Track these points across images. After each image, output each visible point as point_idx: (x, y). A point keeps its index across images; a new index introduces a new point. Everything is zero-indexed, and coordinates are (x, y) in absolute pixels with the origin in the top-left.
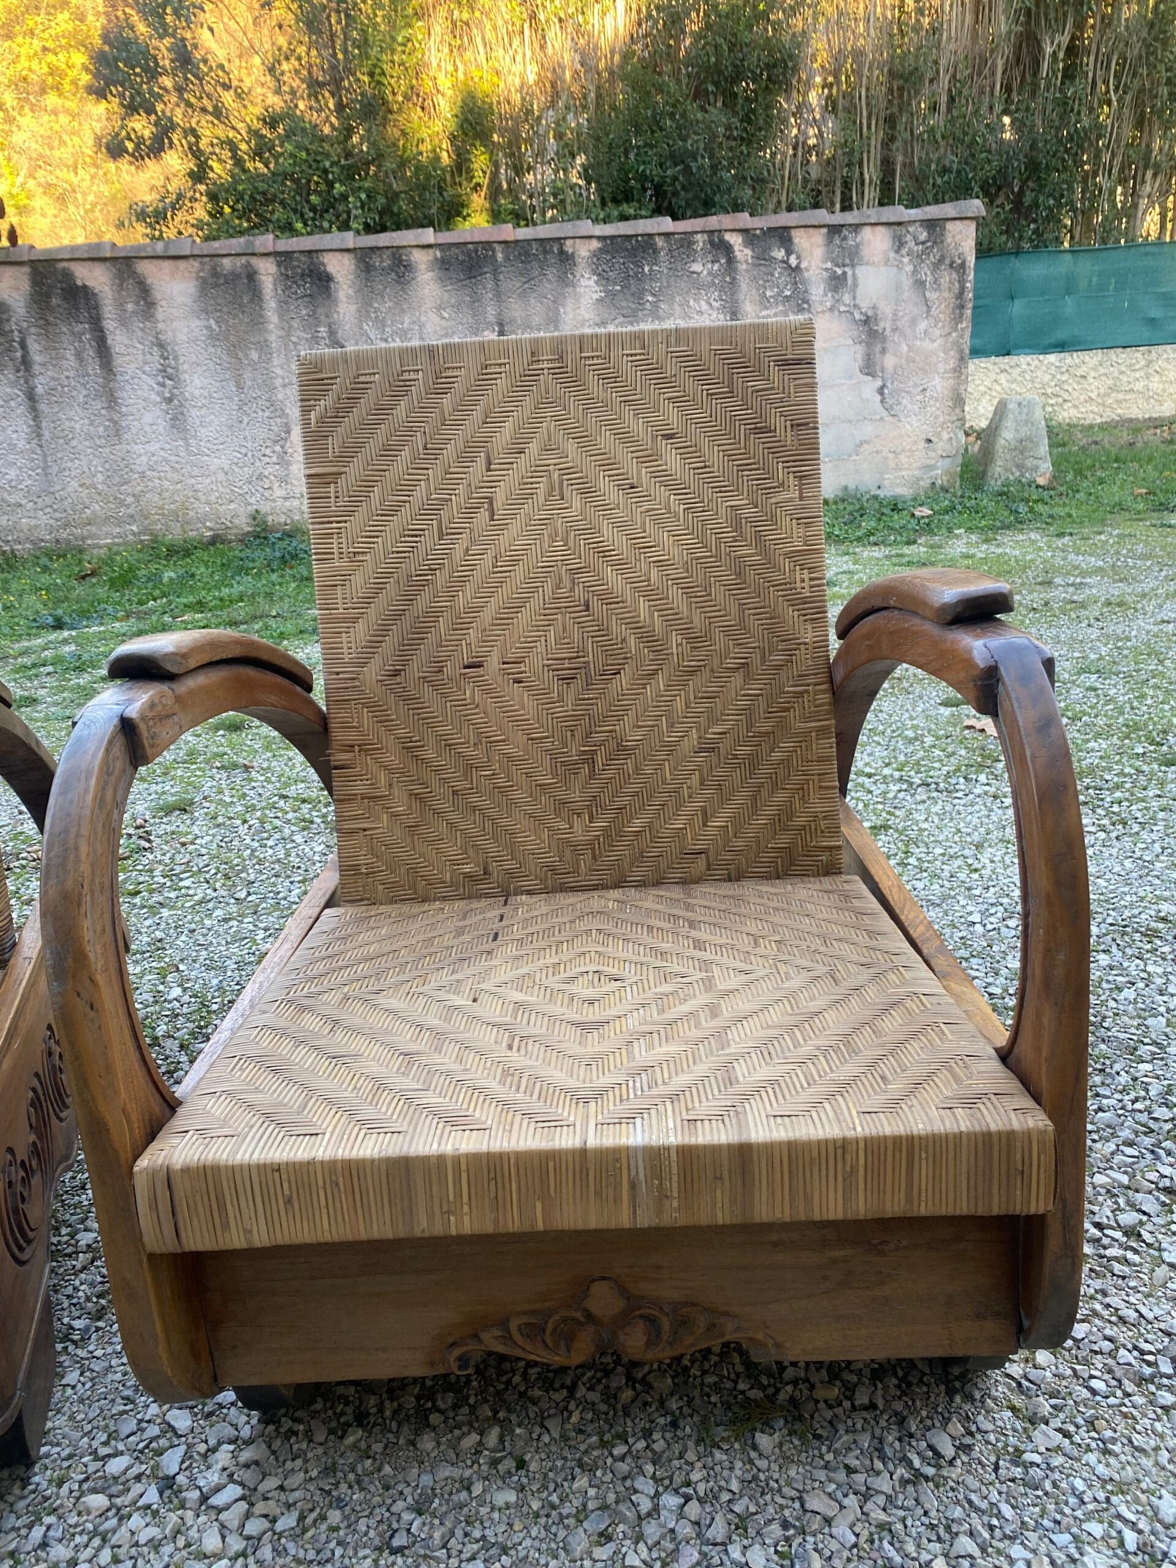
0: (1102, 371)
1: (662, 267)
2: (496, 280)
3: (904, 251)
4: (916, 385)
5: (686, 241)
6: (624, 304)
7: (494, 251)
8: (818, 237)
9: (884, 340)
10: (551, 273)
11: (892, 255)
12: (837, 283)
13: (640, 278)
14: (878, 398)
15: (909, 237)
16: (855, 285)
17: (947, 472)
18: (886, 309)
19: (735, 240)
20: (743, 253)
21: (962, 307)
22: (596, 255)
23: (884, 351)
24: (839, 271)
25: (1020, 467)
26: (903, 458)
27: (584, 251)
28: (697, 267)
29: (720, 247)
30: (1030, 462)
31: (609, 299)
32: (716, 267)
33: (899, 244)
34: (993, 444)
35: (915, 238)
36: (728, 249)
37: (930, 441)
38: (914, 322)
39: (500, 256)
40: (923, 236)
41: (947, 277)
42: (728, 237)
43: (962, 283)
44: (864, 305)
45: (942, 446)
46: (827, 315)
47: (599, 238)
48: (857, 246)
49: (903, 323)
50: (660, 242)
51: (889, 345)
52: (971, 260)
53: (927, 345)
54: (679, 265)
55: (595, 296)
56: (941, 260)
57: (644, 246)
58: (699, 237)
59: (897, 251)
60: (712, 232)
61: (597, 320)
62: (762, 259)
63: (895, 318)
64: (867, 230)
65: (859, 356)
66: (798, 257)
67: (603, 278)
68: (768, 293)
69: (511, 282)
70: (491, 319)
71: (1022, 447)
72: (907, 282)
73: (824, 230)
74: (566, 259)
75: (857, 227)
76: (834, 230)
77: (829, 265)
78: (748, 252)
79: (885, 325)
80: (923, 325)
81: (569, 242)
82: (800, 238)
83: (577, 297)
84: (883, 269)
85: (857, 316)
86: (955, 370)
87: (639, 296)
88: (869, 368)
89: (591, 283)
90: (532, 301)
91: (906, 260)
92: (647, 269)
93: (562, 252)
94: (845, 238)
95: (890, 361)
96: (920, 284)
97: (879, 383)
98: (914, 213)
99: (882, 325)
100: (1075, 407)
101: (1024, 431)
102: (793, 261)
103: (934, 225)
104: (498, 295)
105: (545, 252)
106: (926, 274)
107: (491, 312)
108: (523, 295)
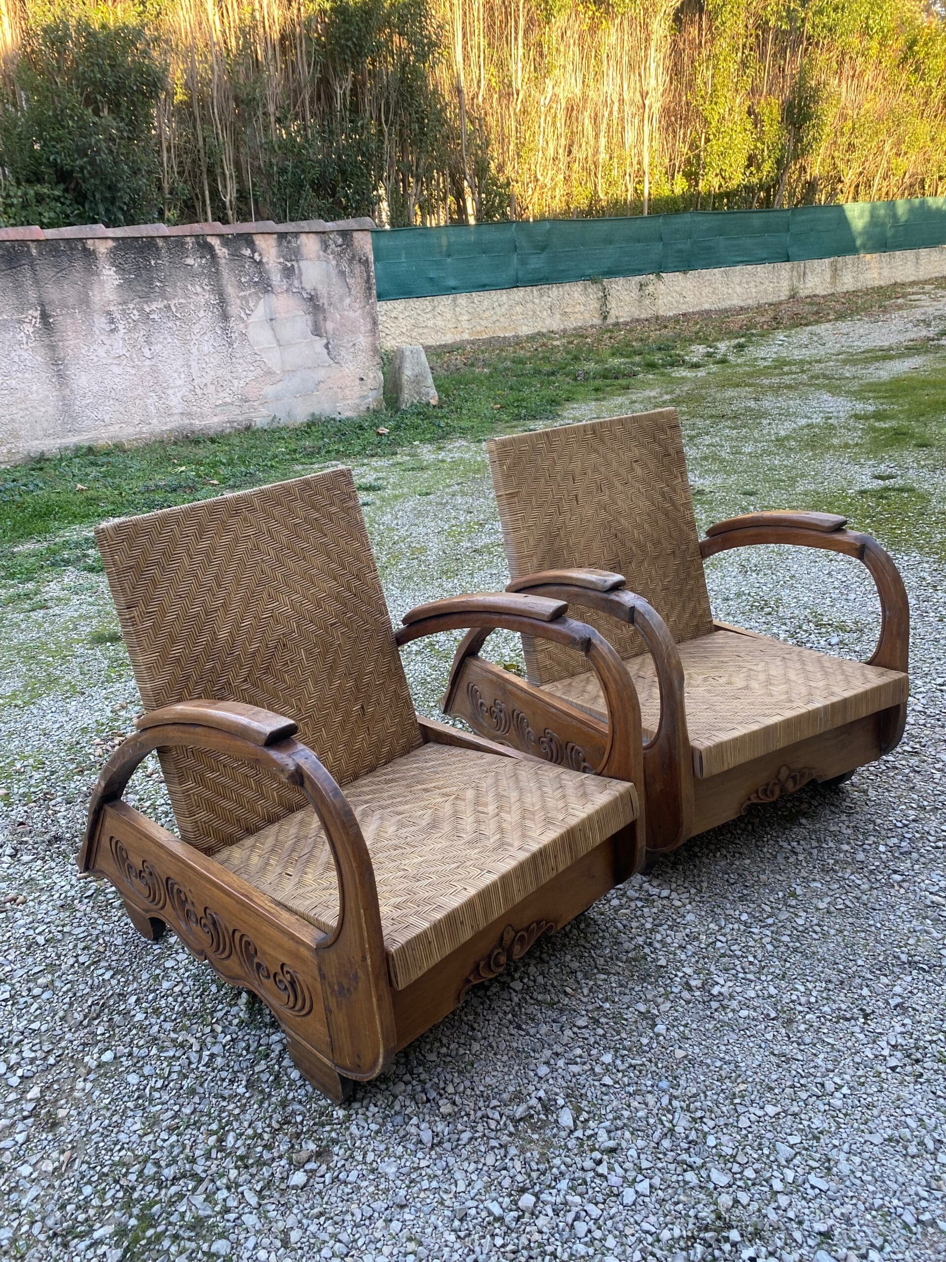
0: (407, 314)
1: (164, 261)
2: (34, 270)
3: (329, 251)
4: (348, 342)
5: (179, 242)
6: (139, 288)
7: (28, 247)
8: (272, 241)
9: (324, 311)
10: (79, 265)
11: (322, 253)
12: (288, 272)
13: (149, 269)
14: (325, 351)
15: (331, 242)
16: (301, 274)
17: (375, 400)
18: (323, 291)
19: (215, 242)
20: (222, 251)
21: (370, 289)
22: (113, 251)
23: (325, 319)
24: (289, 265)
25: (418, 393)
26: (347, 392)
27: (103, 248)
28: (190, 261)
29: (204, 247)
30: (424, 390)
31: (127, 285)
32: (204, 261)
33: (325, 247)
34: (400, 379)
35: (335, 243)
36: (211, 248)
37: (362, 379)
38: (341, 300)
39: (34, 252)
40: (340, 241)
41: (358, 269)
42: (209, 239)
43: (368, 272)
44: (308, 287)
45: (370, 382)
46: (285, 295)
47: (113, 239)
48: (298, 247)
49: (335, 299)
50: (160, 243)
51: (328, 315)
52: (371, 258)
53: (351, 314)
54: (177, 260)
55: (116, 283)
56: (353, 258)
57: (148, 245)
58: (188, 239)
59: (325, 251)
60: (197, 236)
61: (120, 300)
62: (235, 255)
63: (330, 297)
64: (303, 236)
65: (310, 323)
66: (260, 255)
67: (120, 269)
68: (243, 280)
69: (46, 272)
70: (33, 300)
71: (418, 380)
72: (334, 273)
73: (275, 236)
74: (89, 255)
75: (296, 234)
76: (282, 236)
77: (282, 260)
78: (225, 250)
79: (323, 301)
80: (348, 301)
81: (89, 242)
82: (259, 241)
83: (102, 283)
84: (317, 263)
85: (305, 296)
86: (371, 331)
87: (150, 282)
88: (317, 331)
89: (112, 273)
90: (66, 287)
91: (331, 257)
92: (153, 262)
93: (85, 249)
94: (289, 242)
95: (330, 326)
96: (342, 273)
97: (325, 341)
98: (330, 226)
99: (321, 301)
100: (394, 339)
101: (417, 370)
102: (257, 257)
103: (345, 234)
104: (37, 282)
105: (71, 249)
106: (346, 268)
107: (32, 295)
108: (57, 282)
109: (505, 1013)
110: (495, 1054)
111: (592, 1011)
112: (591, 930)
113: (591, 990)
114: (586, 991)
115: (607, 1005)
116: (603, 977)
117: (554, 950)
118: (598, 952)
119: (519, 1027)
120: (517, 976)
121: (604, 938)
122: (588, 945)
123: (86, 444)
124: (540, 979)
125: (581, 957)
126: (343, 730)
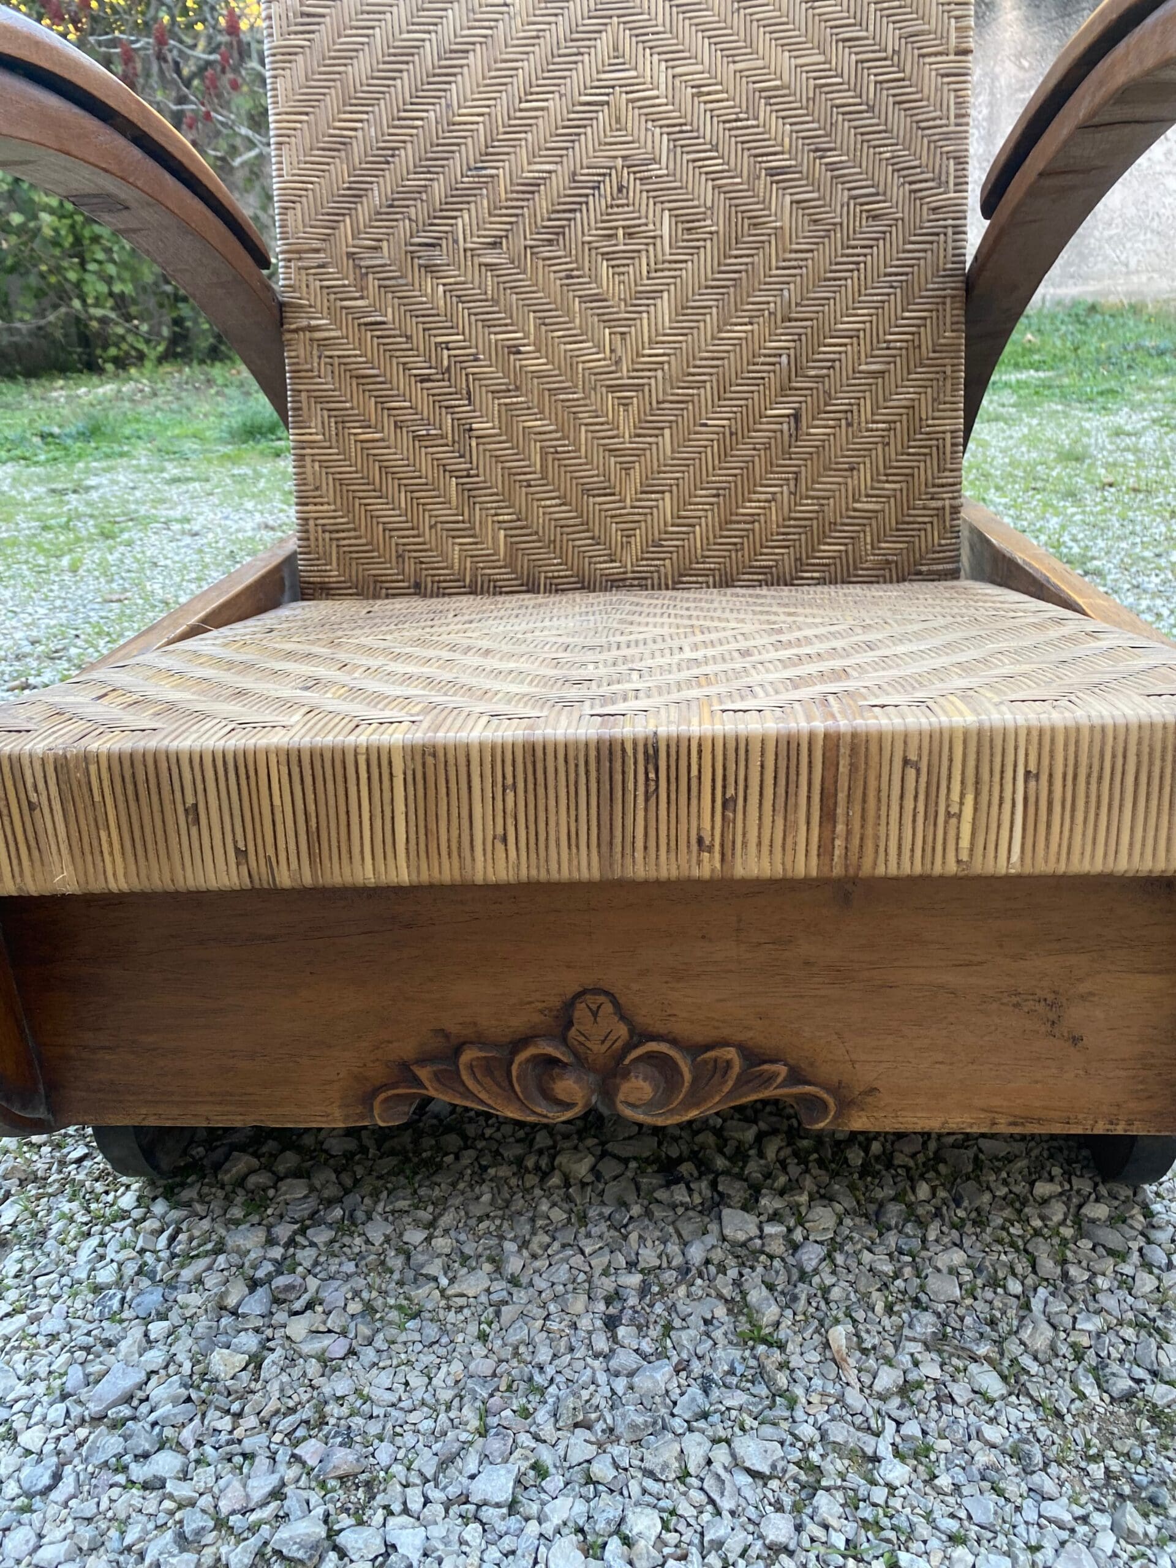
109: (632, 1265)
110: (483, 1337)
111: (837, 1447)
112: (1112, 1238)
113: (906, 1389)
114: (887, 1379)
115: (896, 1472)
116: (993, 1385)
117: (938, 1214)
118: (1058, 1306)
119: (611, 1323)
120: (769, 1203)
121: (1126, 1283)
122: (1048, 1266)
123: (1090, 300)
124: (811, 1256)
125: (995, 1283)
126: (725, 454)
